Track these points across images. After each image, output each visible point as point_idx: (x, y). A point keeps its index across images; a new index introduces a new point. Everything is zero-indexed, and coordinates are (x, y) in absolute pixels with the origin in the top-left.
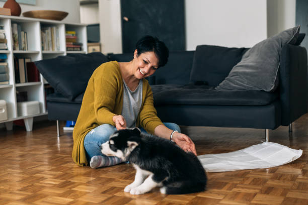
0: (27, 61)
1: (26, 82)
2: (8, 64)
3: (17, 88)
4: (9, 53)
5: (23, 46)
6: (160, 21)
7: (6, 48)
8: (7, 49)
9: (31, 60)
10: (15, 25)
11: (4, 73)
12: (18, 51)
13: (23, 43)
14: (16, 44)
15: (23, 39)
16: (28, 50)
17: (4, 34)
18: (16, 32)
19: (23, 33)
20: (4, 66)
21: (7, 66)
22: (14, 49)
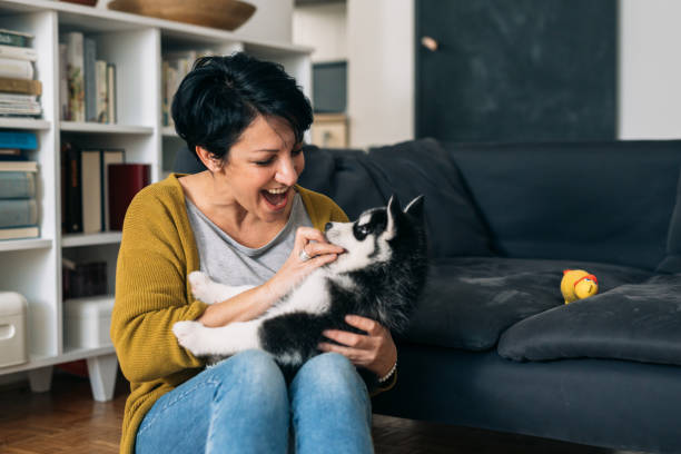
0: (112, 158)
1: (103, 230)
2: (39, 167)
3: (67, 253)
4: (46, 131)
5: (100, 108)
6: (536, 52)
7: (36, 111)
8: (38, 117)
9: (124, 157)
10: (77, 38)
11: (25, 198)
12: (79, 125)
13: (99, 98)
14: (76, 102)
15: (101, 87)
16: (116, 121)
17: (33, 63)
18: (78, 62)
19: (102, 65)
20: (24, 173)
21: (37, 175)
22: (67, 115)
